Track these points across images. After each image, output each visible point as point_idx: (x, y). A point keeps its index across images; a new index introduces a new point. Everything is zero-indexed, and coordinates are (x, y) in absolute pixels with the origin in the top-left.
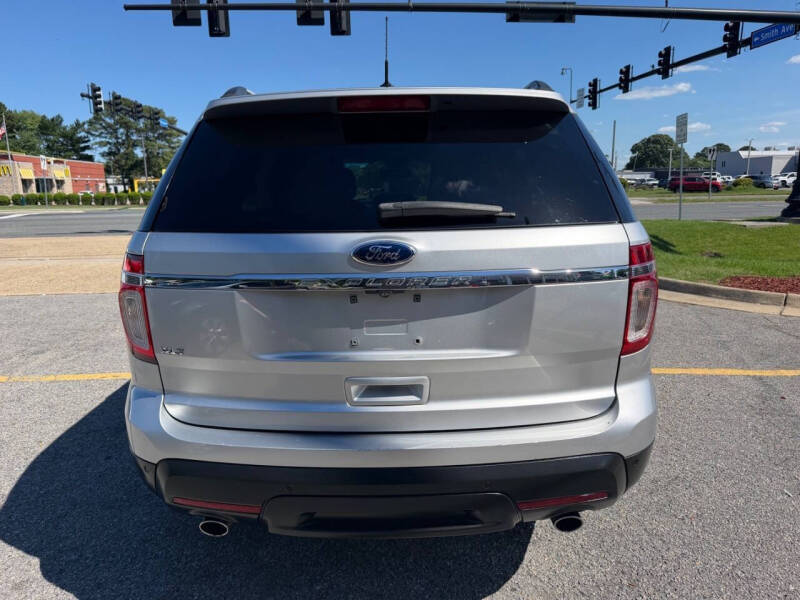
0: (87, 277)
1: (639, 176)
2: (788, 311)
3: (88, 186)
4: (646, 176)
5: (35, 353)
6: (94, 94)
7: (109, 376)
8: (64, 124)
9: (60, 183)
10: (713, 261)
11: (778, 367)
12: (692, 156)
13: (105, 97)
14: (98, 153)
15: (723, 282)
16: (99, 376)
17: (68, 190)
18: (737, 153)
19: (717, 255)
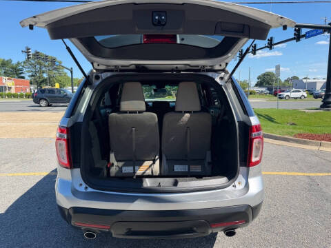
0: (25, 131)
1: (261, 89)
2: (321, 148)
3: (22, 89)
4: (264, 89)
5: (4, 164)
6: (27, 51)
7: (37, 174)
8: (13, 63)
9: (10, 88)
10: (291, 126)
11: (317, 172)
12: (283, 81)
13: (32, 52)
14: (27, 75)
15: (295, 136)
16: (32, 174)
17: (13, 91)
18: (302, 80)
19: (293, 124)
